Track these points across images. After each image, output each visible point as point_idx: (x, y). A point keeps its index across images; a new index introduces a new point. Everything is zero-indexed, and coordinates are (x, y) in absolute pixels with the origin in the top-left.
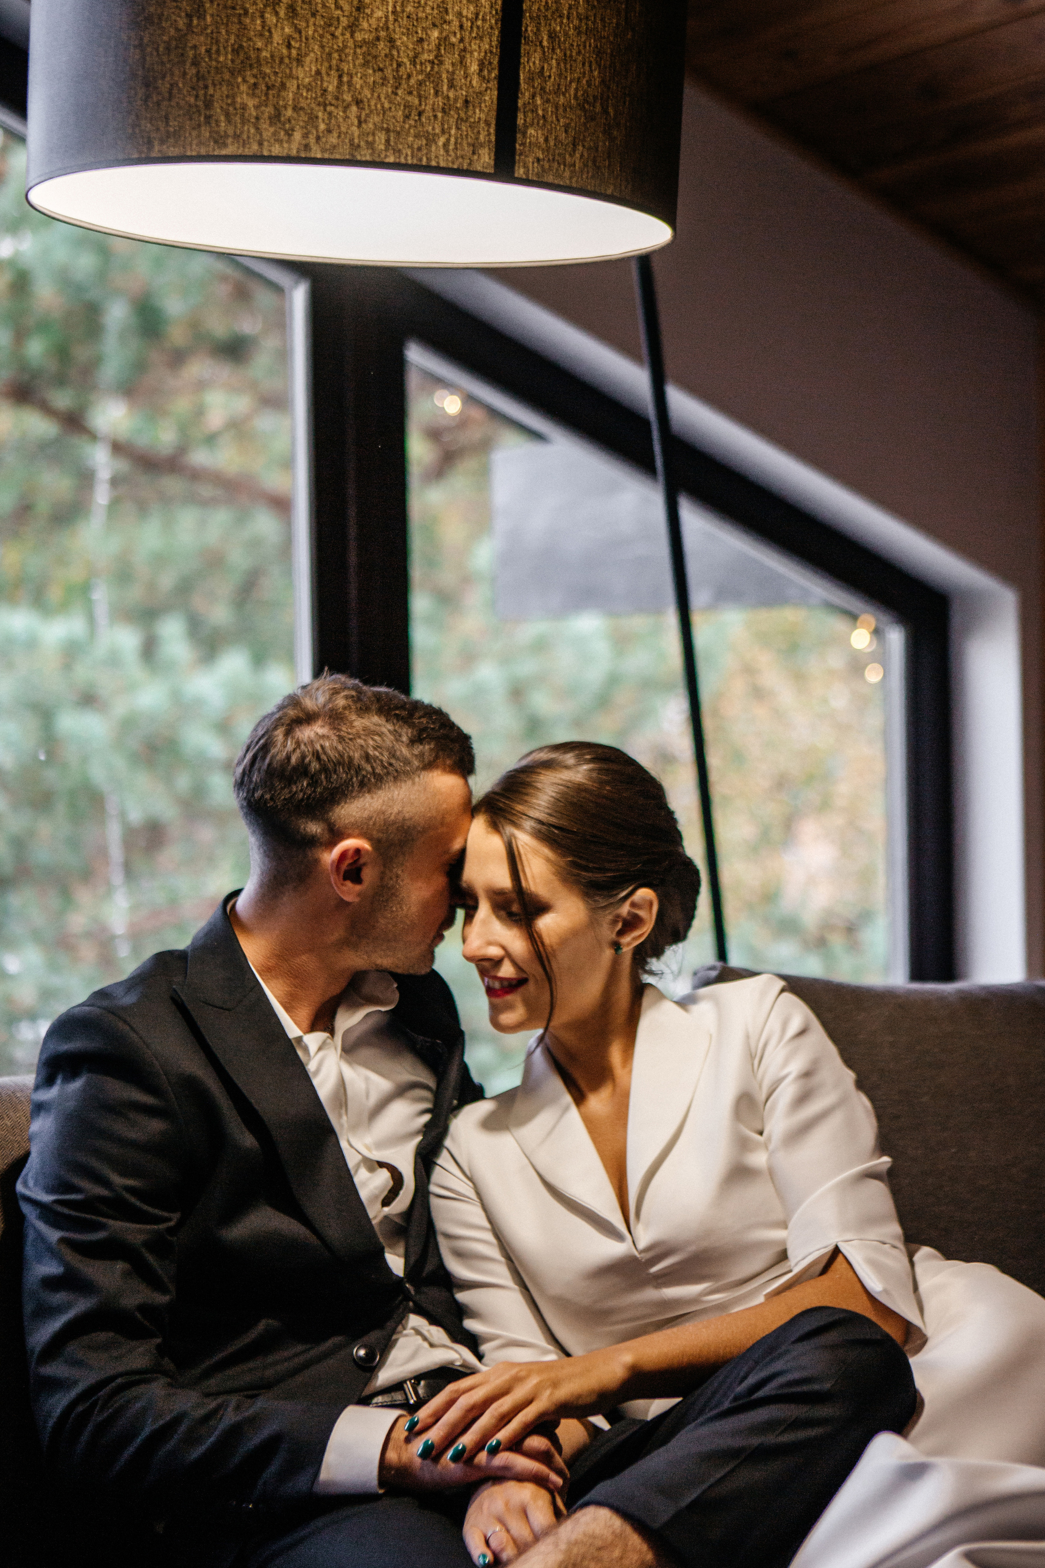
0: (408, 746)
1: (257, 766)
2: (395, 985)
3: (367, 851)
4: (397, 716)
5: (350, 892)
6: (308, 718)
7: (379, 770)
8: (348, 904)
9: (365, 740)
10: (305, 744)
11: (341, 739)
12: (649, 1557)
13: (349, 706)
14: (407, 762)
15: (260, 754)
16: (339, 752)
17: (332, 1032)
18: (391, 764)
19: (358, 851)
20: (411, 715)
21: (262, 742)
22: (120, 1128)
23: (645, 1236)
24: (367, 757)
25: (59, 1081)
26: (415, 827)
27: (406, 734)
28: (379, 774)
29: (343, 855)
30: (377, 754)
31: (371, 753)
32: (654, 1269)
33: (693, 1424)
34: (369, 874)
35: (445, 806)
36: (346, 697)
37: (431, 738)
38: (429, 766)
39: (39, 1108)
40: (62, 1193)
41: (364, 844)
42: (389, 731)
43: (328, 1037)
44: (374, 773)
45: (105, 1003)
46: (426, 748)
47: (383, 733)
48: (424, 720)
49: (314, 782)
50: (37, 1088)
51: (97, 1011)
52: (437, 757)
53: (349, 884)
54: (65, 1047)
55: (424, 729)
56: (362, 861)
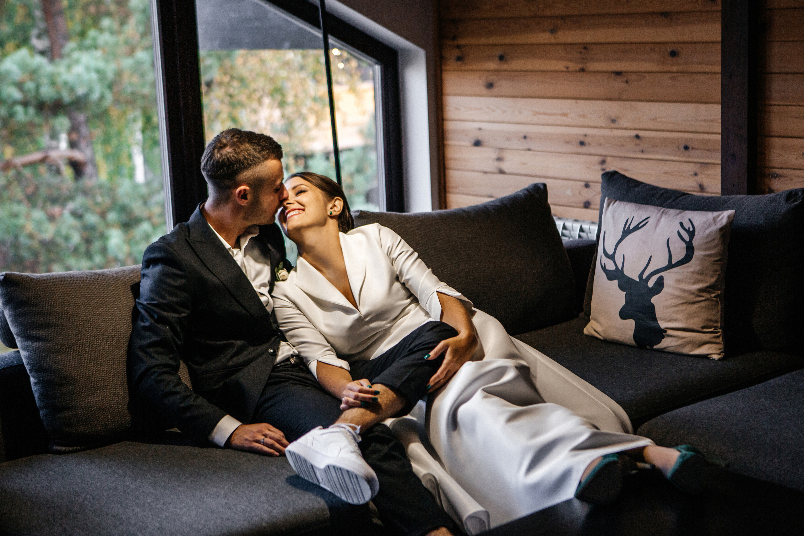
0: (258, 153)
1: (208, 163)
2: (258, 228)
3: (248, 190)
4: (254, 143)
5: (244, 203)
6: (225, 146)
7: (250, 162)
8: (243, 206)
9: (244, 153)
10: (224, 156)
11: (236, 153)
12: (395, 396)
13: (238, 141)
14: (259, 158)
15: (210, 159)
16: (236, 158)
17: (240, 249)
18: (254, 160)
19: (245, 190)
20: (259, 140)
21: (209, 155)
22: (171, 281)
23: (363, 310)
24: (245, 159)
25: (151, 267)
26: (264, 179)
27: (258, 148)
28: (250, 164)
29: (240, 192)
30: (249, 157)
31: (247, 157)
32: (367, 319)
33: (398, 359)
34: (249, 197)
35: (273, 171)
36: (237, 138)
37: (266, 149)
38: (266, 159)
39: (144, 276)
40: (150, 301)
41: (248, 188)
42: (252, 148)
43: (239, 250)
44: (248, 164)
45: (165, 241)
46: (264, 153)
47: (250, 150)
48: (264, 143)
49: (228, 168)
50: (143, 269)
51: (162, 244)
52: (269, 155)
53: (243, 200)
54: (152, 256)
55: (264, 146)
56: (247, 193)
